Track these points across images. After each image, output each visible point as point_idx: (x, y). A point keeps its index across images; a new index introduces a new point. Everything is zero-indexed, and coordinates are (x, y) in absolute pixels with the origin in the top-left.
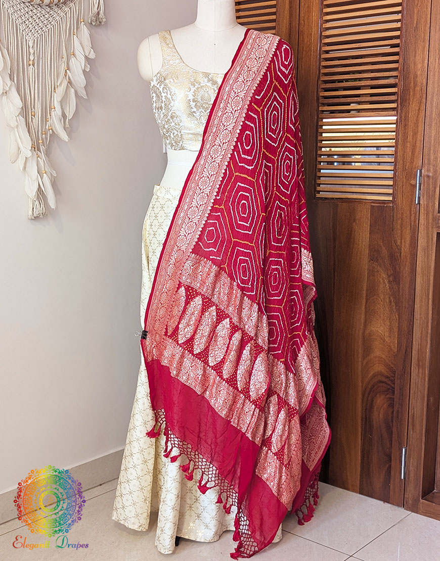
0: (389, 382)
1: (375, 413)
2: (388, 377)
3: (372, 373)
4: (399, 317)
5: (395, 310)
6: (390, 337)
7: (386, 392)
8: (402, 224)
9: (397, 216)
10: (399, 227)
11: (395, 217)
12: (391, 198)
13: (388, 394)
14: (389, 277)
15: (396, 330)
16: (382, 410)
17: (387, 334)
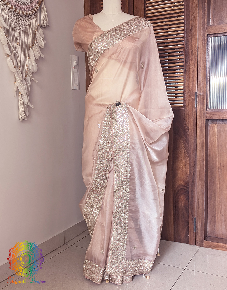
0: (186, 189)
1: (180, 203)
2: (185, 186)
3: (177, 185)
4: (189, 159)
5: (187, 156)
6: (185, 168)
7: (185, 193)
8: (189, 117)
9: (186, 113)
10: (187, 118)
11: (185, 113)
12: (183, 105)
13: (185, 194)
14: (184, 141)
15: (188, 164)
16: (183, 202)
17: (184, 167)
